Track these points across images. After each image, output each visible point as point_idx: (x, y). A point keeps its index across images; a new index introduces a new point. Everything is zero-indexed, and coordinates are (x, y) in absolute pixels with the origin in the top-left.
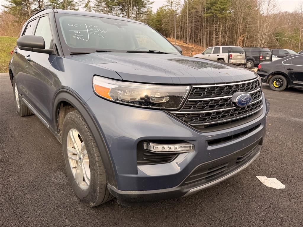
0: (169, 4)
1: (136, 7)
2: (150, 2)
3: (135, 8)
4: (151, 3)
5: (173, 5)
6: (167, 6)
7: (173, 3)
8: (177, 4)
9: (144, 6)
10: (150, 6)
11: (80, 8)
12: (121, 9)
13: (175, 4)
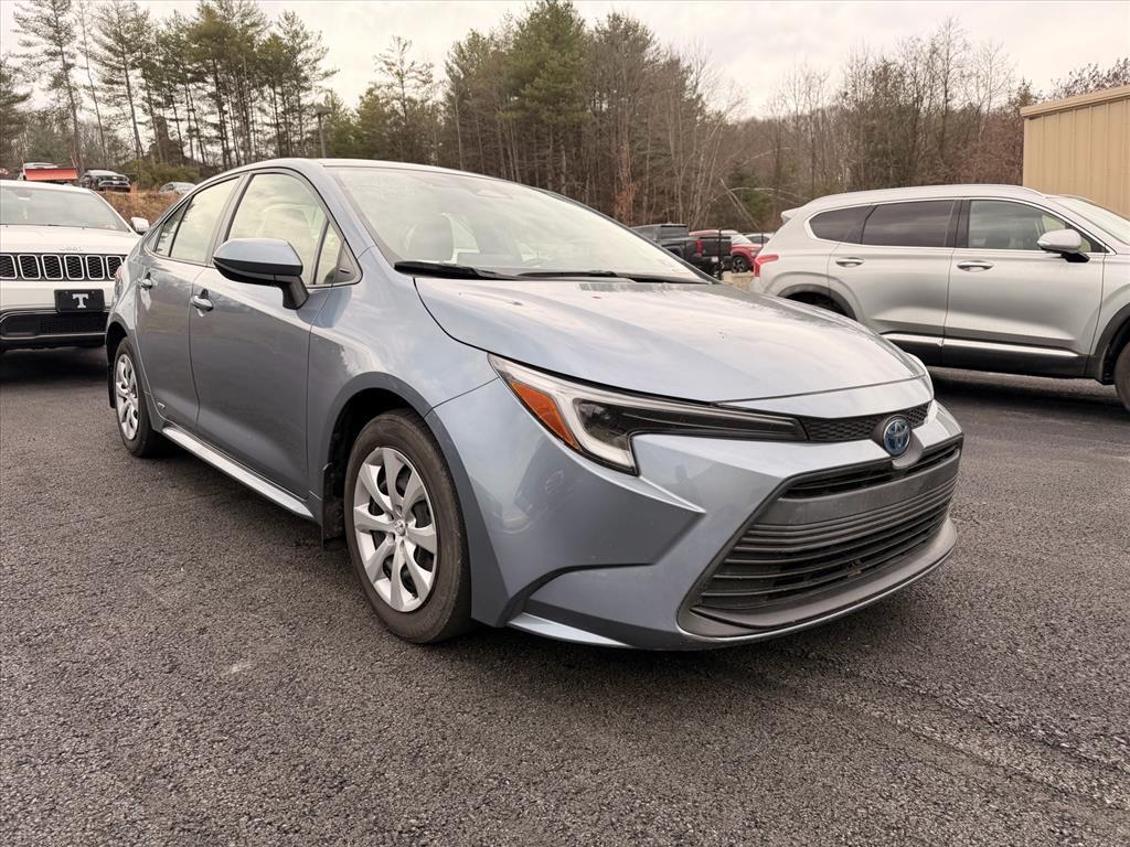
0: (391, 80)
1: (273, 87)
2: (322, 72)
4: (326, 75)
6: (389, 86)
7: (408, 75)
8: (421, 78)
9: (301, 85)
10: (326, 84)
12: (210, 95)
13: (416, 77)
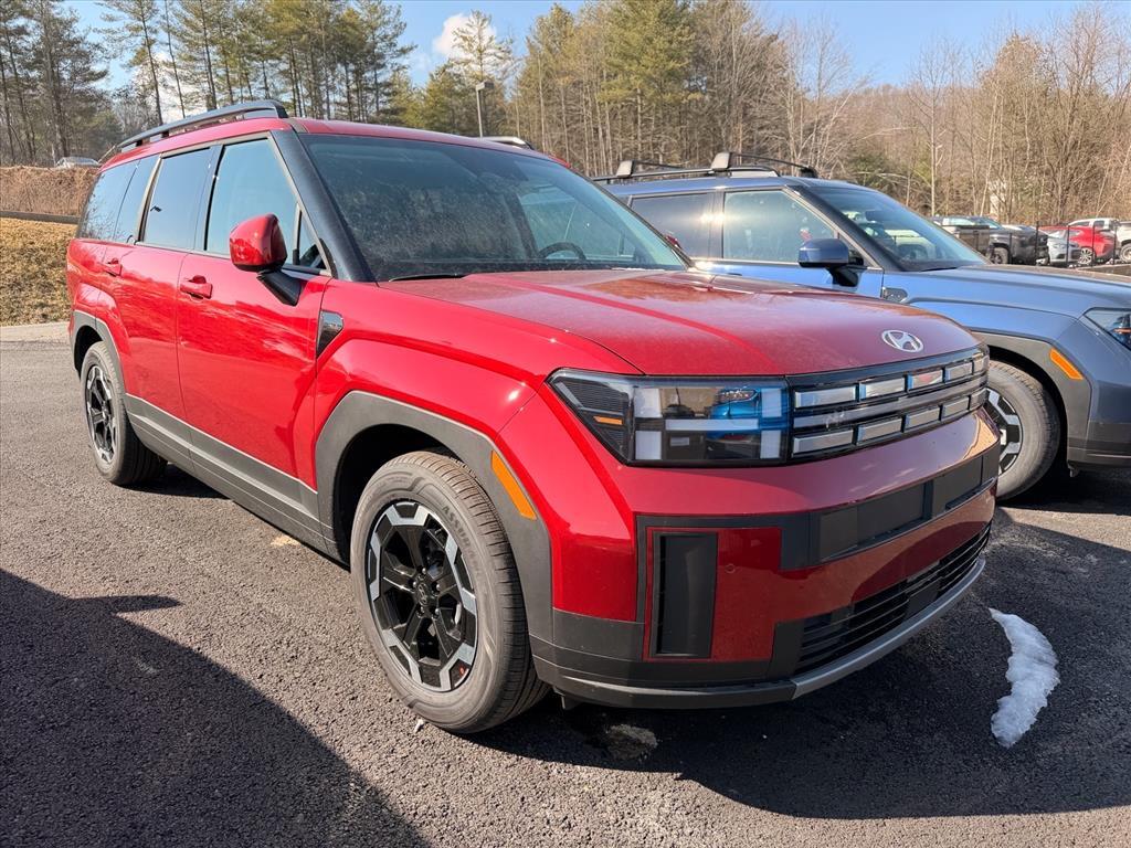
0: (470, 56)
1: (346, 65)
2: (399, 48)
3: (340, 68)
4: (403, 51)
5: (486, 59)
6: (467, 62)
7: (487, 51)
8: (500, 54)
9: (376, 62)
10: (403, 61)
11: (115, 68)
12: (283, 73)
13: (495, 54)
